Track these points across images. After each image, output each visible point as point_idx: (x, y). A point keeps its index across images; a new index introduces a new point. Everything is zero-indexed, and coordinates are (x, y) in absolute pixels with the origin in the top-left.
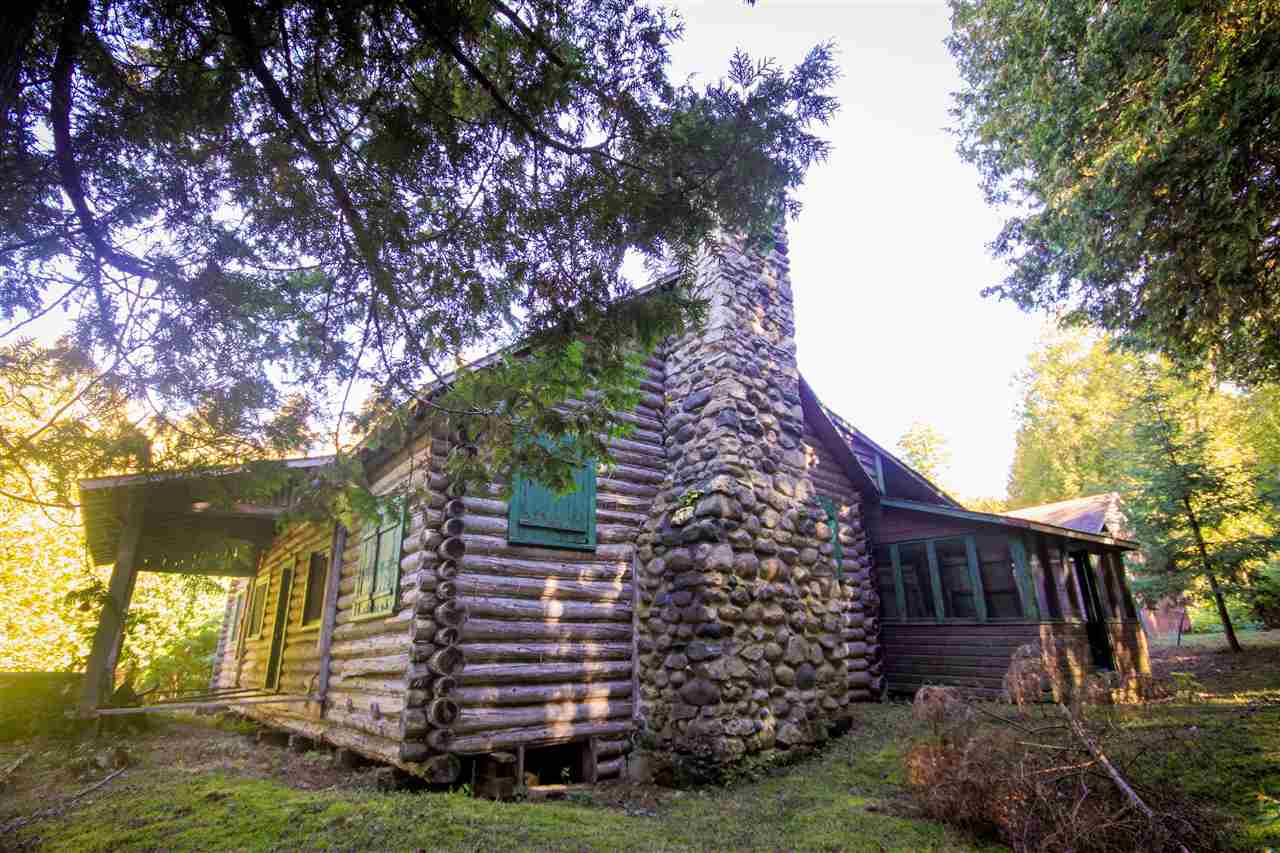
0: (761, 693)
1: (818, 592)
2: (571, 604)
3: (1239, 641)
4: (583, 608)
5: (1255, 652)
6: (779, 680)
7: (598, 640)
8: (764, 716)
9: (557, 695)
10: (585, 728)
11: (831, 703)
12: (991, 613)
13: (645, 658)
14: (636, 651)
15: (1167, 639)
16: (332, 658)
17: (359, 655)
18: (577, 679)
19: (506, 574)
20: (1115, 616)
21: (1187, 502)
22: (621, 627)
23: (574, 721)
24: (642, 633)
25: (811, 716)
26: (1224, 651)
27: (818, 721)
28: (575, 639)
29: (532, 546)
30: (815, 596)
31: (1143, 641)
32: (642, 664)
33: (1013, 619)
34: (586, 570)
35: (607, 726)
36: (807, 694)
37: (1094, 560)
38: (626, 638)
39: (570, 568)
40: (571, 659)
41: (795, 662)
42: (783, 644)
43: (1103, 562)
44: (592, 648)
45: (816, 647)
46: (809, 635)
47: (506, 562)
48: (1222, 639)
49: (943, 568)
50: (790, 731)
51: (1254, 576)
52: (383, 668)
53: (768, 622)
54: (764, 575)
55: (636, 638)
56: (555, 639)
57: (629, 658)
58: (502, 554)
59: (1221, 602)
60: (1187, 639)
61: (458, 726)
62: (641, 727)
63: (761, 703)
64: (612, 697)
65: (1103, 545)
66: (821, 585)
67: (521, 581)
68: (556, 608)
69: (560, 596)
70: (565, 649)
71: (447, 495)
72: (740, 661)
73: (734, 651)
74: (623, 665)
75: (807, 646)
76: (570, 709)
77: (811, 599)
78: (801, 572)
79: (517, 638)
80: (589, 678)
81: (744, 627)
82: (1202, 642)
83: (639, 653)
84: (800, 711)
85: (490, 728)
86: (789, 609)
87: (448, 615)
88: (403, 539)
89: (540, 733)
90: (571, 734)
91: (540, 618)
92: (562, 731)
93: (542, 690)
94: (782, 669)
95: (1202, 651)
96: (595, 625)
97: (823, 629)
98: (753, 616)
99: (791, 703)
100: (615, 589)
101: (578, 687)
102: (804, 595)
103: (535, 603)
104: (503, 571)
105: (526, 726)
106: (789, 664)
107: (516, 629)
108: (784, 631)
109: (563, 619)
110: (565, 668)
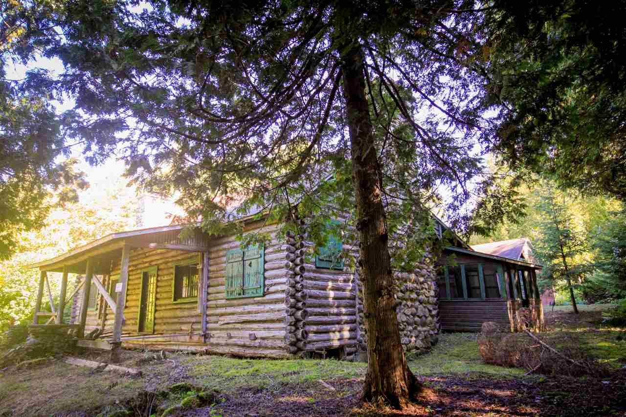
0: (410, 328)
1: (427, 287)
2: (337, 292)
3: (578, 309)
4: (340, 293)
5: (584, 314)
6: (415, 323)
7: (345, 307)
8: (412, 337)
9: (334, 329)
10: (343, 343)
11: (431, 332)
12: (487, 296)
13: (362, 314)
14: (357, 312)
15: (549, 308)
16: (207, 316)
17: (233, 314)
18: (339, 323)
19: (315, 280)
20: (532, 297)
21: (562, 247)
22: (351, 301)
23: (339, 340)
24: (360, 304)
25: (426, 337)
26: (571, 313)
27: (427, 339)
28: (338, 307)
29: (323, 268)
30: (426, 289)
31: (542, 309)
32: (360, 317)
33: (497, 299)
34: (341, 278)
35: (349, 342)
36: (425, 329)
37: (526, 273)
38: (353, 306)
39: (336, 277)
40: (338, 314)
41: (420, 316)
42: (417, 309)
43: (529, 274)
44: (343, 310)
45: (426, 310)
46: (424, 305)
47: (315, 275)
48: (571, 308)
49: (467, 276)
50: (419, 343)
51: (586, 280)
52: (258, 319)
53: (412, 300)
54: (410, 280)
55: (357, 306)
56: (331, 306)
57: (355, 315)
58: (314, 271)
59: (572, 291)
60: (556, 308)
61: (308, 339)
62: (361, 342)
63: (411, 332)
64: (351, 330)
65: (530, 267)
66: (428, 284)
67: (320, 283)
68: (332, 294)
69: (333, 289)
70: (335, 310)
71: (296, 247)
72: (404, 315)
73: (402, 311)
74: (353, 317)
75: (424, 310)
76: (338, 335)
77: (424, 290)
78: (422, 279)
79: (320, 306)
80: (342, 323)
81: (405, 302)
82: (562, 310)
83: (359, 313)
84: (422, 336)
85: (314, 341)
86: (418, 294)
87: (302, 297)
88: (264, 264)
89: (328, 344)
90: (339, 344)
91: (327, 298)
92: (336, 343)
93: (329, 327)
94: (417, 319)
95: (562, 313)
96: (344, 301)
97: (428, 303)
98: (407, 297)
99: (420, 332)
100: (350, 286)
101: (340, 326)
102: (422, 288)
103: (325, 292)
104: (315, 279)
105: (324, 341)
106: (418, 316)
107: (320, 303)
108: (417, 303)
109: (335, 298)
110: (335, 318)
